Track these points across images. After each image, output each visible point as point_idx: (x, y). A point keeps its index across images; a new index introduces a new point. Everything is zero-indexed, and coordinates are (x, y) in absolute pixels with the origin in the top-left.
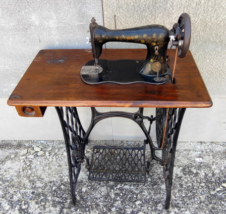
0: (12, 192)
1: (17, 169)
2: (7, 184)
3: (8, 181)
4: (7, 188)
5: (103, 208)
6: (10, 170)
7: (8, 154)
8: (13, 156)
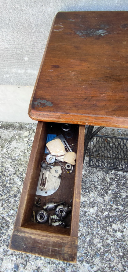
0: (21, 170)
1: (22, 149)
2: (16, 162)
3: (16, 160)
4: (17, 166)
5: (100, 190)
6: (16, 150)
7: (13, 135)
8: (17, 137)
